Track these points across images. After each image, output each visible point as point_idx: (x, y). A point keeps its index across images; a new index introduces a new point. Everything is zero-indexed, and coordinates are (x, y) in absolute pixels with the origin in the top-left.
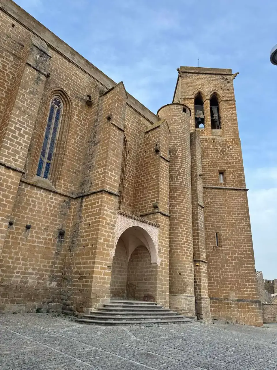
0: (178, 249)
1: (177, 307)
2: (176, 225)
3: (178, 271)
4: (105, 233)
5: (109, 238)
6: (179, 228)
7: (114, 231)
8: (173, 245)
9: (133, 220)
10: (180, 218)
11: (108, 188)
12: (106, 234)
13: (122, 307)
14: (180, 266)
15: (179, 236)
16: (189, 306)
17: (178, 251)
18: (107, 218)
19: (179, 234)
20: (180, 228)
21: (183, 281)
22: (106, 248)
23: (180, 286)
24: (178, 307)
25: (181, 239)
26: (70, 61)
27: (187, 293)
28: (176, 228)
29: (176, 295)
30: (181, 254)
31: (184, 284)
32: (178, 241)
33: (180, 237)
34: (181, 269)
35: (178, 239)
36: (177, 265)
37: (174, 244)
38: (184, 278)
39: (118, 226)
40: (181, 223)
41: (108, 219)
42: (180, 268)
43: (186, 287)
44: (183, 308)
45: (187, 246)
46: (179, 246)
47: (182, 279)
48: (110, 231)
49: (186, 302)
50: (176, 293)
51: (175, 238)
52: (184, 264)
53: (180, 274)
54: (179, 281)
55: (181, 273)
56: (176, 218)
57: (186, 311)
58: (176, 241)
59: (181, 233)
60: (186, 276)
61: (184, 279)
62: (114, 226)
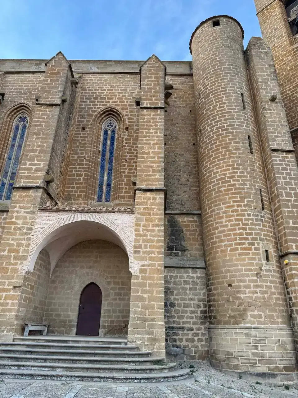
0: (222, 241)
1: (228, 352)
2: (216, 201)
3: (225, 280)
4: (13, 242)
5: (19, 247)
6: (219, 205)
7: (30, 236)
8: (214, 236)
9: (71, 214)
10: (222, 187)
11: (24, 182)
12: (15, 243)
13: (25, 346)
14: (229, 271)
15: (222, 217)
16: (257, 349)
17: (223, 244)
18: (17, 221)
19: (221, 215)
20: (223, 204)
21: (238, 298)
22: (13, 262)
23: (231, 310)
24: (232, 350)
25: (226, 222)
26: (33, 73)
27: (248, 323)
28: (215, 206)
29: (226, 326)
30: (229, 249)
31: (240, 305)
32: (221, 227)
33: (224, 220)
34: (231, 276)
35: (221, 223)
36: (223, 270)
37: (215, 233)
38: (238, 292)
39: (39, 229)
40: (223, 195)
41: (20, 222)
42: (229, 274)
43: (245, 310)
44: (240, 354)
45: (241, 231)
46: (225, 236)
47: (234, 294)
48: (22, 237)
49: (249, 341)
50: (226, 323)
51: (216, 223)
52: (236, 265)
53: (230, 285)
54: (228, 299)
55: (233, 284)
56: (215, 189)
57: (249, 359)
58: (217, 228)
59: (225, 212)
60: (242, 289)
61: (239, 295)
62: (31, 229)
